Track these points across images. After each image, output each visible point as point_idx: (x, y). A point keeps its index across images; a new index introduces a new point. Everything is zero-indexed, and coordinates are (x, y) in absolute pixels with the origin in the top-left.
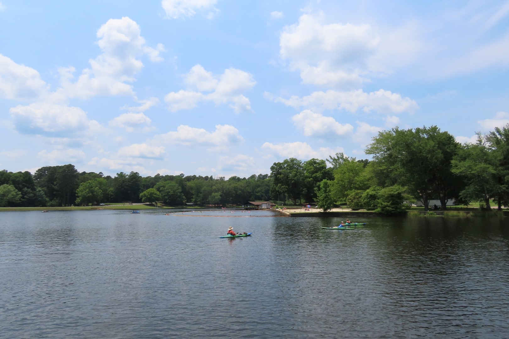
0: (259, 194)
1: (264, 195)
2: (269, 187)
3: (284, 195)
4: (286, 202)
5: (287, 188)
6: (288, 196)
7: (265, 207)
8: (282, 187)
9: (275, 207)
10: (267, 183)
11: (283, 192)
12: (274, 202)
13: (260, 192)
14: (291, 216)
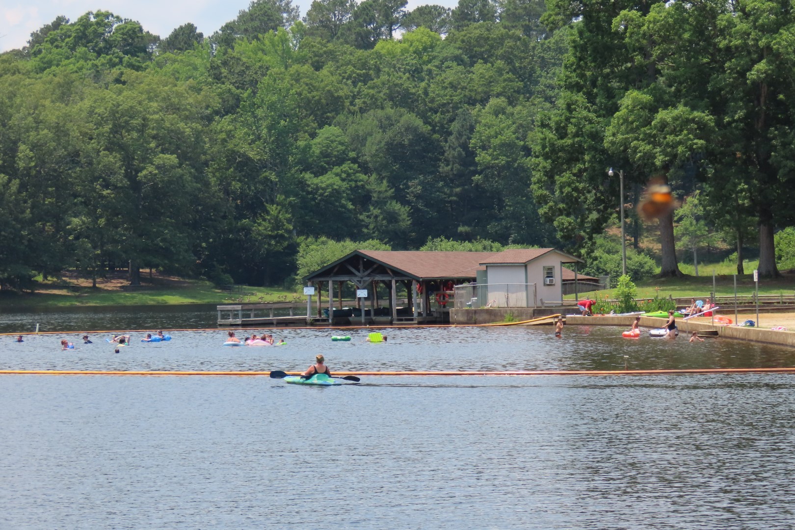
5: (702, 127)
7: (519, 300)
9: (608, 296)
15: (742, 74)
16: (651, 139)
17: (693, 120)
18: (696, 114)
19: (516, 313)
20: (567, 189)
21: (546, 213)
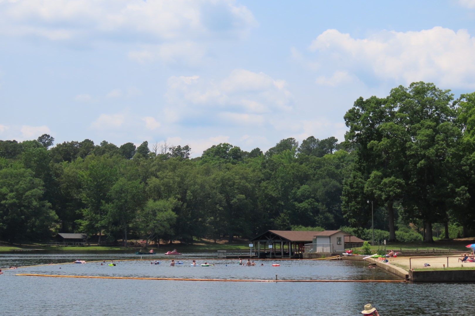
0: (304, 205)
1: (322, 207)
2: (341, 183)
3: (390, 206)
4: (397, 232)
5: (400, 184)
6: (406, 211)
7: (327, 250)
8: (386, 180)
9: (360, 249)
10: (333, 168)
11: (386, 199)
12: (355, 232)
13: (308, 198)
14: (415, 282)
15: (415, 164)
16: (381, 189)
17: (396, 182)
18: (398, 180)
19: (326, 255)
20: (353, 208)
21: (346, 217)
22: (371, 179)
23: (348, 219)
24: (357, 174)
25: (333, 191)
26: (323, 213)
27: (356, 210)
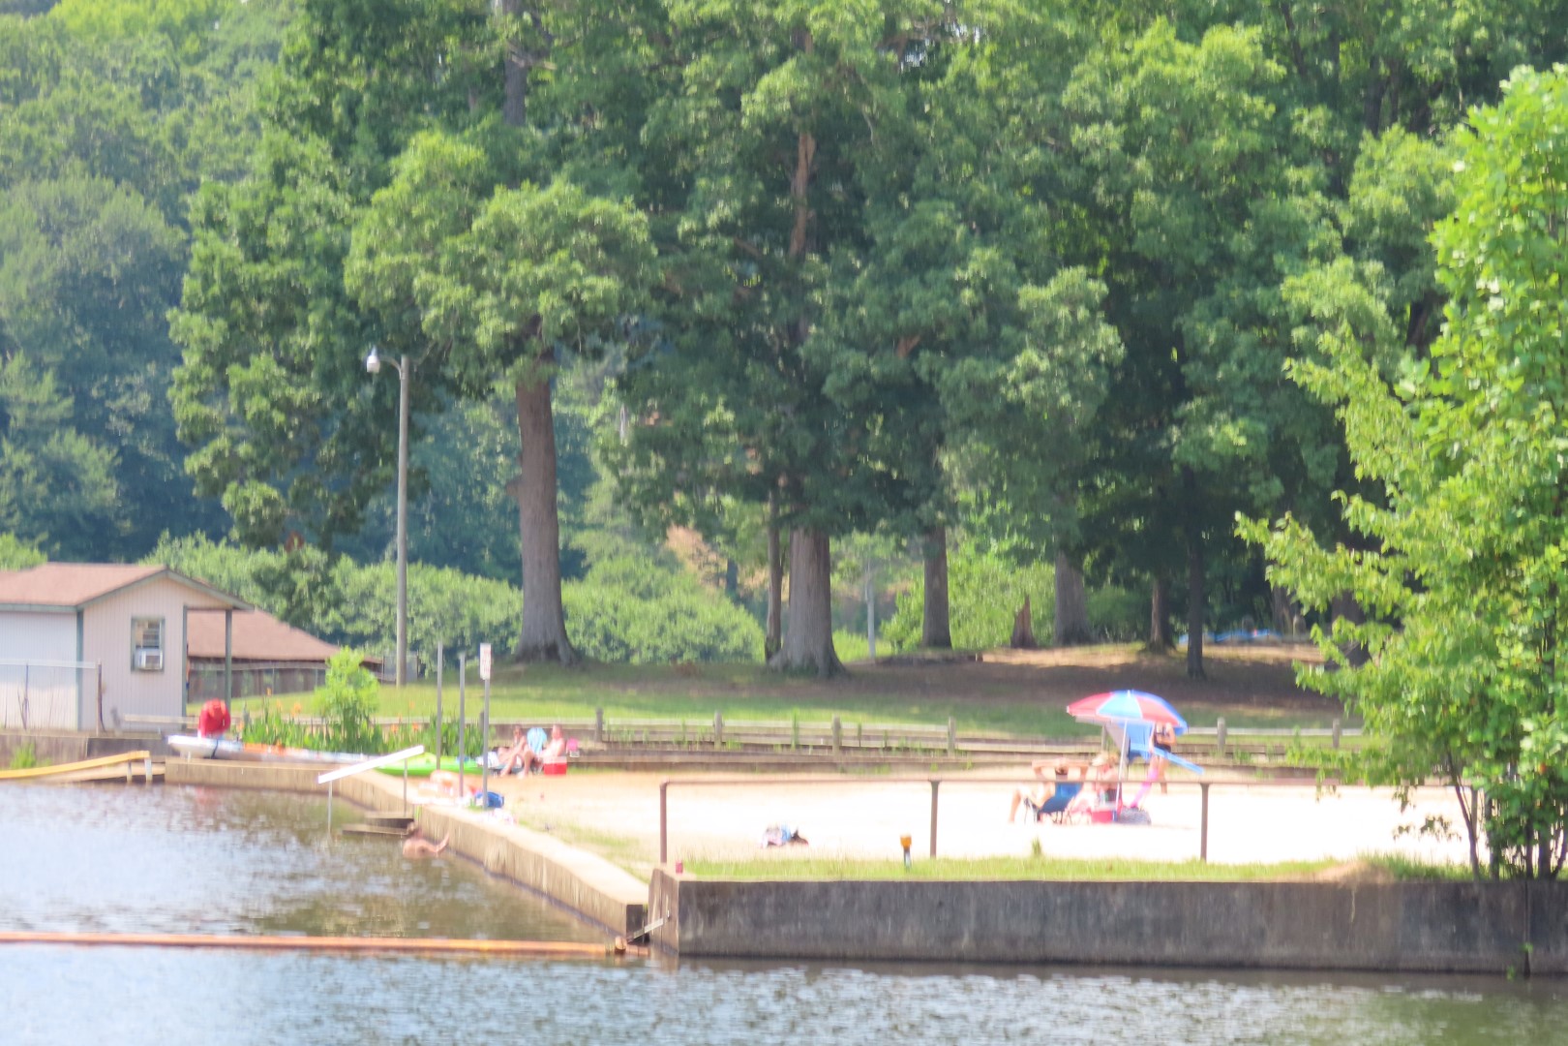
1: (27, 388)
2: (176, 217)
3: (536, 400)
4: (572, 593)
5: (613, 242)
6: (646, 442)
7: (58, 708)
8: (510, 204)
9: (300, 708)
10: (121, 101)
11: (509, 349)
12: (267, 582)
14: (694, 955)
15: (731, 97)
16: (469, 271)
17: (588, 223)
18: (598, 205)
19: (43, 747)
20: (256, 404)
21: (204, 470)
22: (400, 187)
23: (216, 488)
24: (297, 149)
25: (114, 272)
26: (31, 436)
27: (279, 417)
